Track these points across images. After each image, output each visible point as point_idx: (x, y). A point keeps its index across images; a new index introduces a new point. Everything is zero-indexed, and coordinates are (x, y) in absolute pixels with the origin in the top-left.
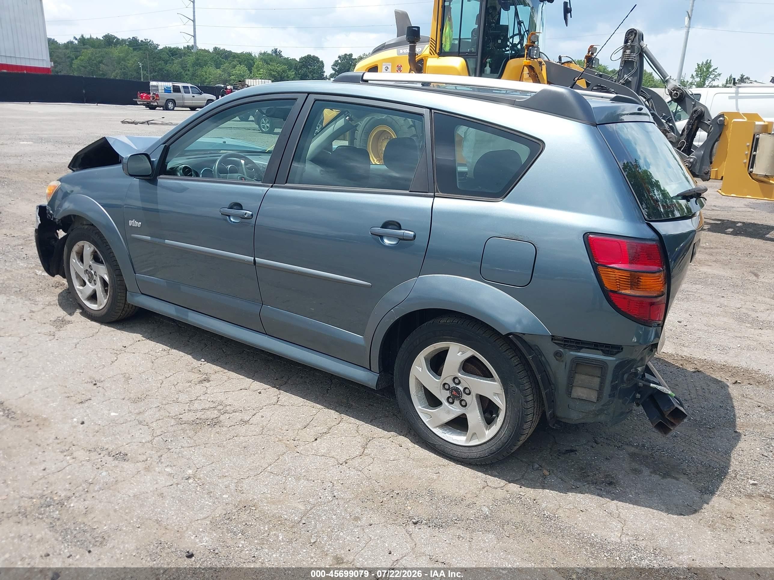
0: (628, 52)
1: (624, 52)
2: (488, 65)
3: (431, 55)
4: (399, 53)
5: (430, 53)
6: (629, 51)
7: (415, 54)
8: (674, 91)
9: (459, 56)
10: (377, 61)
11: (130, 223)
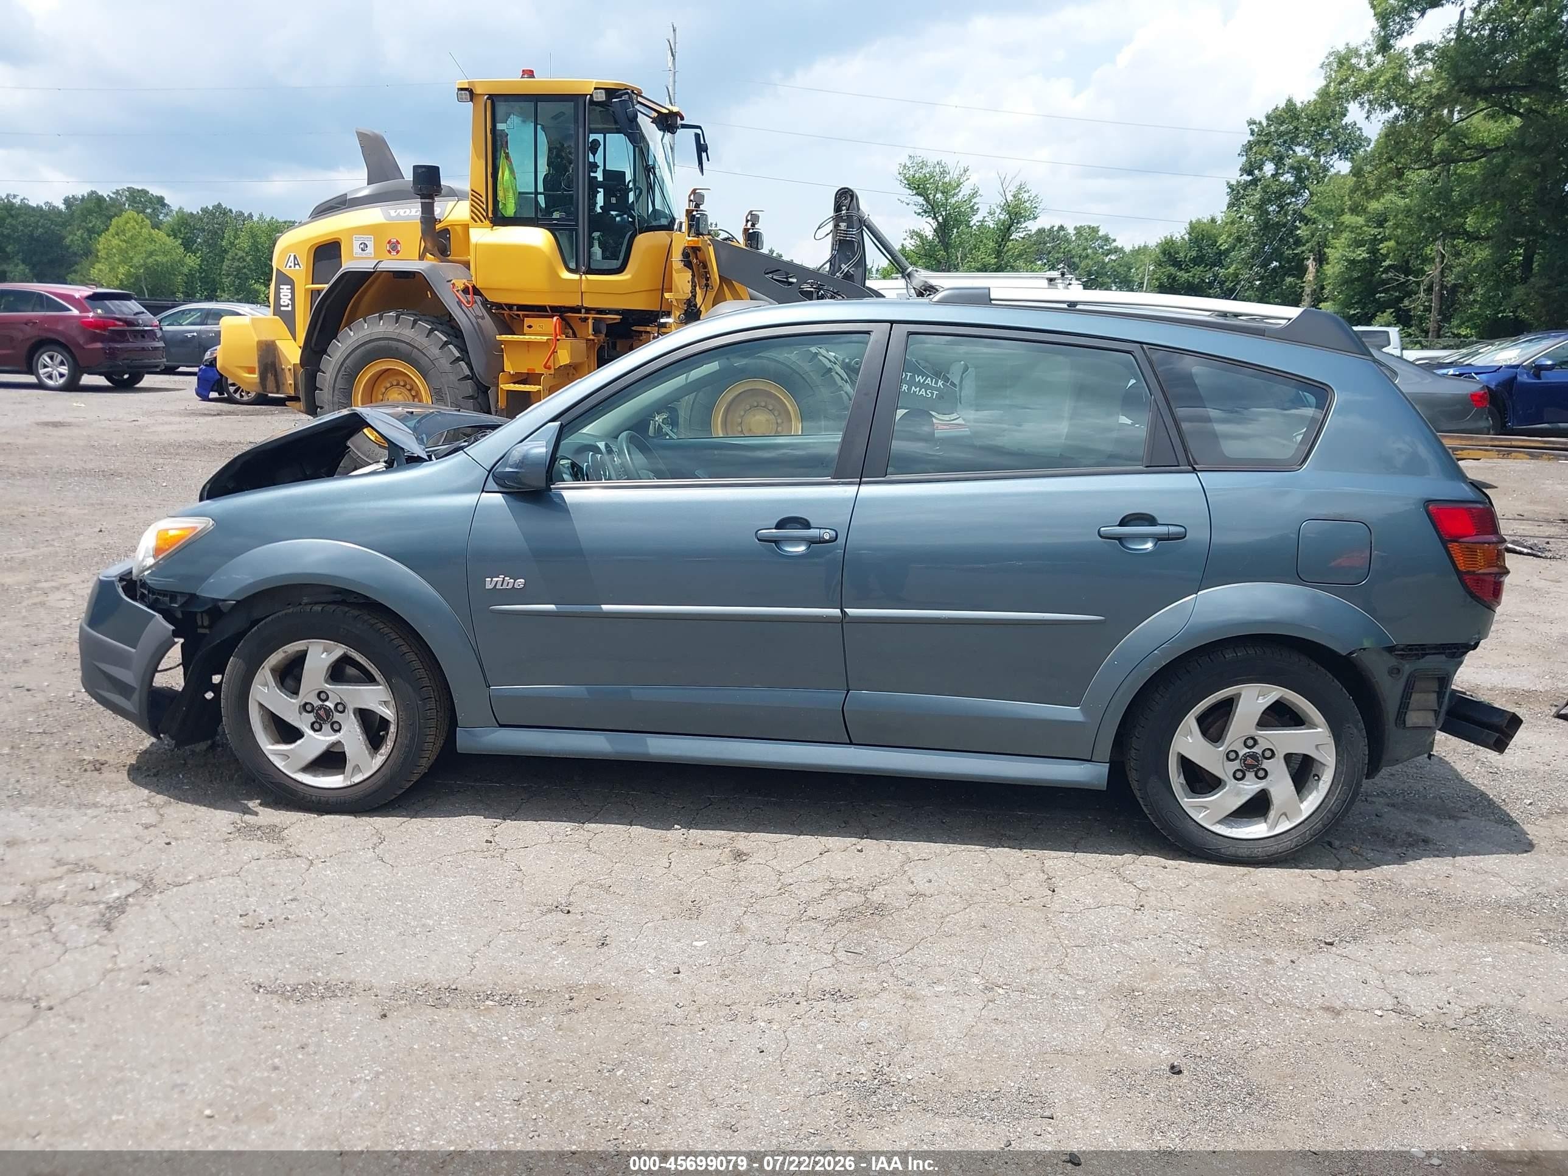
0: (843, 225)
1: (836, 226)
2: (596, 243)
3: (476, 221)
4: (389, 217)
5: (472, 218)
6: (845, 224)
7: (436, 221)
8: (925, 290)
9: (537, 226)
10: (341, 231)
11: (489, 584)
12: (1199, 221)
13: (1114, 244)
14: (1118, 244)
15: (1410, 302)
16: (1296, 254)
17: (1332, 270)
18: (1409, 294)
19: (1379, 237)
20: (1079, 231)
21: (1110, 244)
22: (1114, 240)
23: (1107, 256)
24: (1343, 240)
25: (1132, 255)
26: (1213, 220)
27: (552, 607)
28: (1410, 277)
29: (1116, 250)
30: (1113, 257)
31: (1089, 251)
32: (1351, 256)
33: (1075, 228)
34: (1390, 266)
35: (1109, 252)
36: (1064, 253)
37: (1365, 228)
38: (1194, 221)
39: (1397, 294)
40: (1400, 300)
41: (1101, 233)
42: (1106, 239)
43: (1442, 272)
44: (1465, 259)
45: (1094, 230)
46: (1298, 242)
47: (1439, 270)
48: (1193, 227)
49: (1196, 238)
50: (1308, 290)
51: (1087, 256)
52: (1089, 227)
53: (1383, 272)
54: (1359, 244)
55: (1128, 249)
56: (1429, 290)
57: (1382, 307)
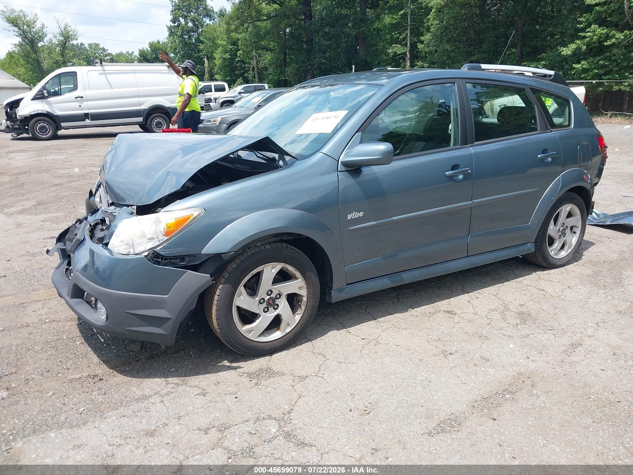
11: (349, 217)
12: (153, 42)
13: (108, 52)
14: (109, 51)
15: (247, 74)
16: (199, 56)
17: (218, 62)
18: (246, 72)
19: (233, 49)
20: (90, 45)
21: (106, 51)
22: (107, 50)
23: (105, 57)
24: (219, 50)
25: (117, 56)
26: (159, 42)
27: (374, 223)
28: (246, 65)
29: (109, 54)
30: (109, 58)
31: (97, 55)
32: (224, 57)
33: (89, 45)
34: (238, 61)
35: (106, 55)
36: (86, 56)
37: (227, 46)
38: (151, 43)
39: (242, 71)
40: (243, 74)
41: (101, 47)
42: (104, 49)
43: (257, 63)
44: (263, 58)
45: (98, 45)
46: (199, 51)
47: (256, 62)
48: (151, 45)
49: (154, 49)
50: (206, 70)
51: (97, 57)
52: (95, 44)
53: (236, 63)
54: (226, 52)
55: (114, 54)
56: (253, 69)
57: (238, 77)
